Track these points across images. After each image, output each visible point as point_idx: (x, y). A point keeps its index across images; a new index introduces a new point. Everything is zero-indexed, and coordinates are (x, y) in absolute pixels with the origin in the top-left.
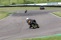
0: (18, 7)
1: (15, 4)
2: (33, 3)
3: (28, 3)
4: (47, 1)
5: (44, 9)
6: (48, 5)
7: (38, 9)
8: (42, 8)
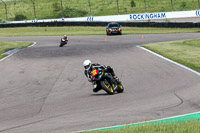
0: (35, 28)
1: (23, 18)
2: (83, 14)
3: (68, 13)
4: (129, 8)
5: (119, 33)
6: (133, 20)
7: (102, 32)
8: (114, 30)
